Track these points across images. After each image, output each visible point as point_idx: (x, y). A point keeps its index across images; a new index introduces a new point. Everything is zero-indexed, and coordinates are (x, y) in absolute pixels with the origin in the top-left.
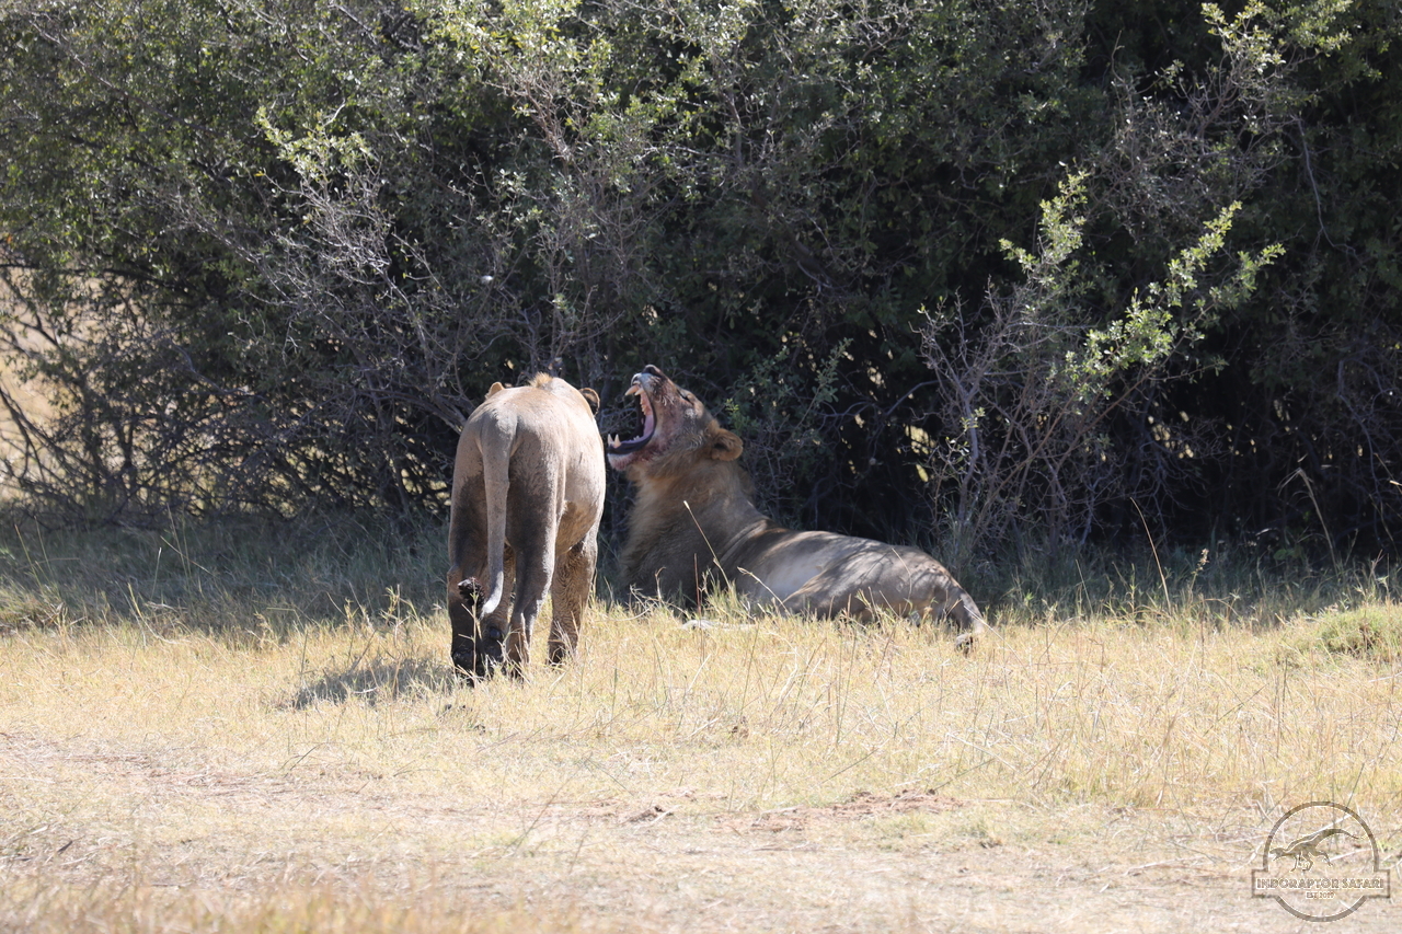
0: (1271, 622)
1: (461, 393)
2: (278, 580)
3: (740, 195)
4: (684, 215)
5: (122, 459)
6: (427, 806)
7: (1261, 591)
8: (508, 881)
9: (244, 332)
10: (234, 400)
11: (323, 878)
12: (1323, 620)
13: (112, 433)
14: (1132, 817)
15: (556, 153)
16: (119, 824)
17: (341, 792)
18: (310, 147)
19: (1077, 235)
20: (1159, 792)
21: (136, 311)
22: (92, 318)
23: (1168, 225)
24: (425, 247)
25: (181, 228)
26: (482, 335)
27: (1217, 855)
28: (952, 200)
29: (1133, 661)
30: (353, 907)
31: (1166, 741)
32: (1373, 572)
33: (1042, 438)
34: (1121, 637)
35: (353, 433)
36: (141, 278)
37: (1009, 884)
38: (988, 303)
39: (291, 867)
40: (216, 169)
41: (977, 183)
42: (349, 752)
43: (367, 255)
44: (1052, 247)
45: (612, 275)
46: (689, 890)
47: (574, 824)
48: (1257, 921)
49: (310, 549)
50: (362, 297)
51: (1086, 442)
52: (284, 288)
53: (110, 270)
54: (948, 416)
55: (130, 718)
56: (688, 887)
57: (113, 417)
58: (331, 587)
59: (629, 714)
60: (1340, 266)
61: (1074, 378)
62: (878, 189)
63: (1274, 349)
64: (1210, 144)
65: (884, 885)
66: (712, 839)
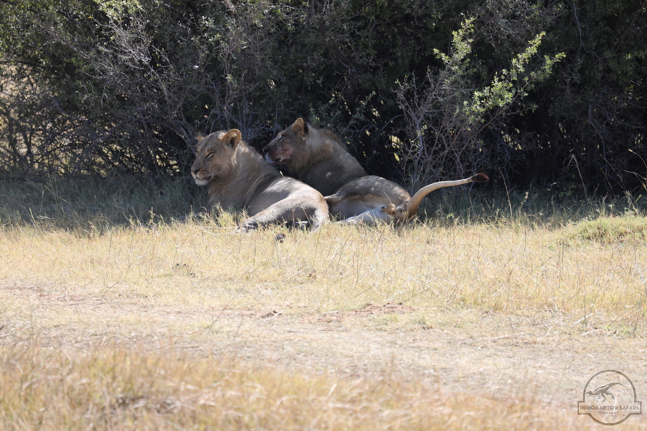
0: (556, 225)
1: (184, 120)
2: (99, 206)
3: (313, 28)
4: (287, 37)
5: (26, 150)
6: (168, 310)
7: (552, 211)
8: (205, 345)
9: (82, 91)
10: (78, 122)
11: (120, 343)
12: (580, 224)
13: (22, 137)
14: (493, 315)
15: (228, 9)
16: (25, 318)
17: (128, 303)
18: (114, 5)
19: (469, 47)
20: (505, 304)
21: (33, 81)
22: (12, 84)
23: (510, 42)
24: (167, 52)
25: (53, 42)
26: (193, 93)
27: (532, 332)
28: (411, 31)
29: (493, 244)
30: (133, 357)
31: (508, 280)
32: (603, 202)
33: (452, 141)
34: (489, 232)
35: (134, 138)
36: (34, 66)
37: (436, 346)
38: (427, 78)
39: (105, 338)
40: (70, 15)
41: (422, 23)
42: (132, 285)
43: (140, 56)
44: (457, 53)
45: (254, 65)
46: (289, 348)
47: (236, 318)
48: (549, 363)
49: (114, 192)
50: (138, 75)
51: (473, 142)
52: (102, 71)
53: (21, 62)
54: (409, 131)
55: (31, 270)
56: (288, 347)
57: (22, 130)
58: (124, 209)
59: (261, 268)
60: (590, 61)
61: (467, 113)
62: (377, 25)
63: (559, 99)
64: (530, 5)
65: (379, 346)
66: (299, 325)
